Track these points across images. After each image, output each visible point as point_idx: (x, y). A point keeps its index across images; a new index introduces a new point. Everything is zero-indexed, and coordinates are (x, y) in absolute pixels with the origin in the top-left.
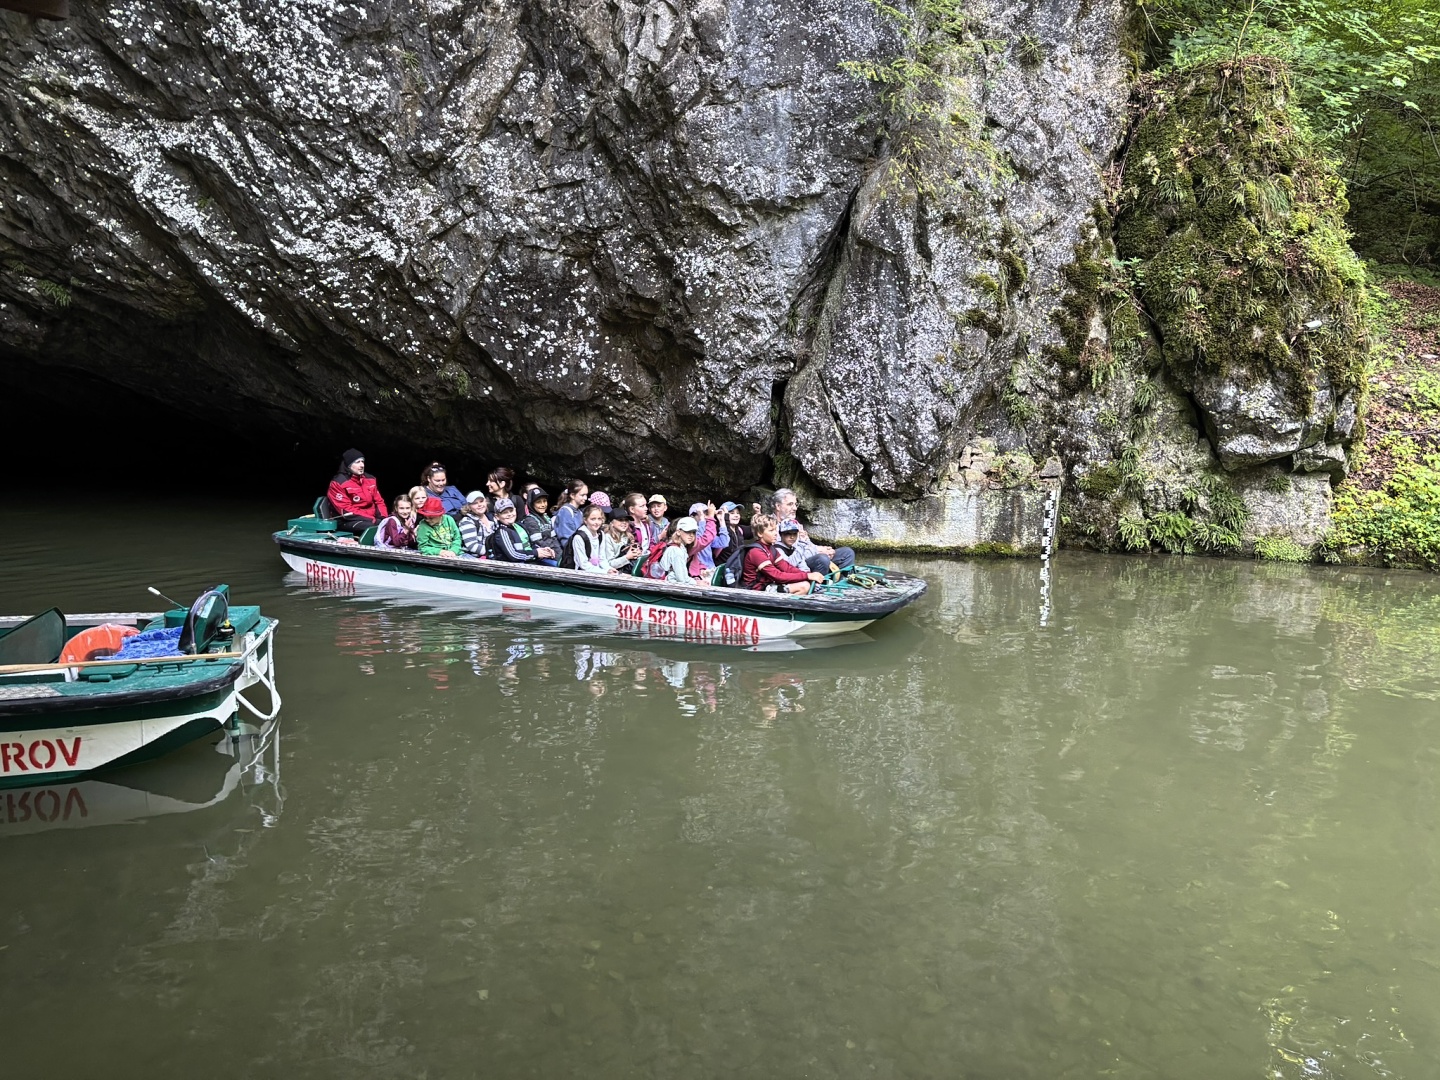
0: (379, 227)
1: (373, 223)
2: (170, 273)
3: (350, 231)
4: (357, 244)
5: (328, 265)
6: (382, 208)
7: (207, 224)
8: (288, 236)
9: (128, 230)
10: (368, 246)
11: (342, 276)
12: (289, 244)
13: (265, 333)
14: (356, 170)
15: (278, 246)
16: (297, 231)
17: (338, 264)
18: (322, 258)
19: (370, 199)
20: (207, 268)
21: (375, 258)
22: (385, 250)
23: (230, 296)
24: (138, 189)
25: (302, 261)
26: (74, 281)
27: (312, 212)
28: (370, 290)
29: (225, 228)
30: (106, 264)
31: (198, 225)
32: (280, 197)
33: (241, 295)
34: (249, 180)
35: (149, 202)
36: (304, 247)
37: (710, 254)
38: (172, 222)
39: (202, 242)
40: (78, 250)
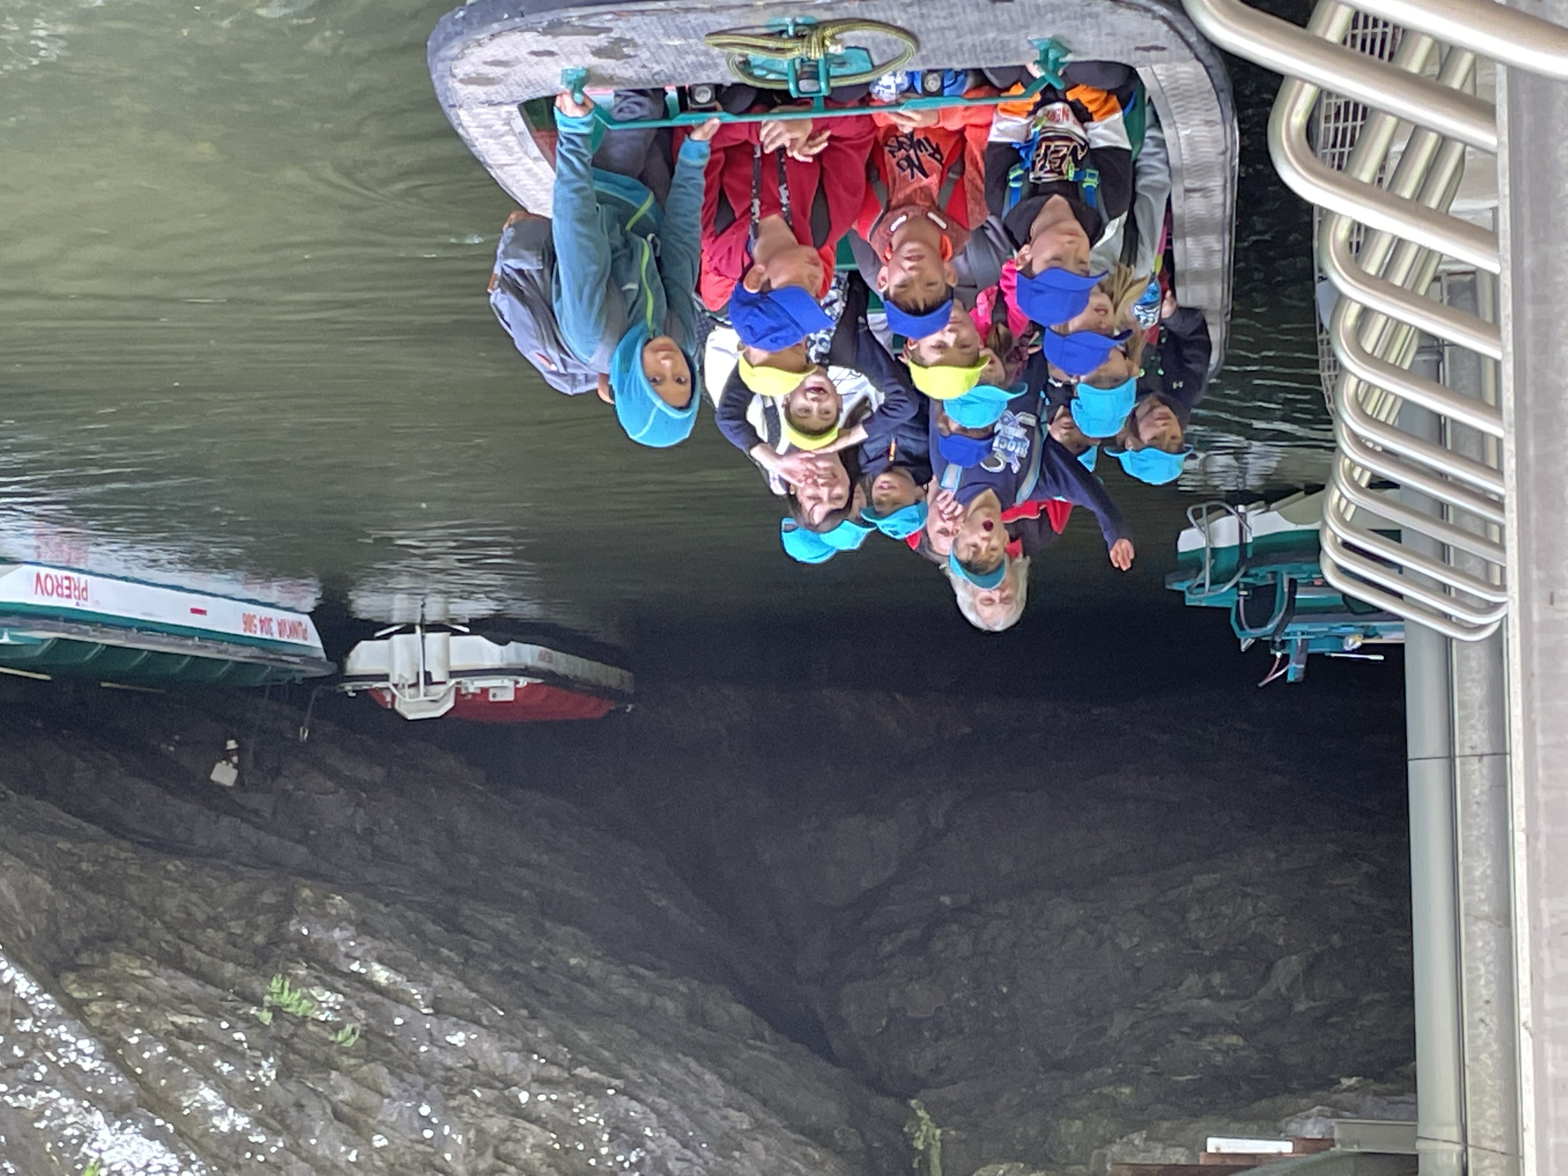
2: (134, 1040)
9: (206, 1113)
20: (83, 1052)
23: (45, 1003)
26: (266, 1017)
29: (55, 1134)
30: (228, 1051)
31: (105, 1134)
33: (27, 1006)
35: (178, 1163)
38: (152, 1134)
39: (96, 1101)
40: (268, 1071)
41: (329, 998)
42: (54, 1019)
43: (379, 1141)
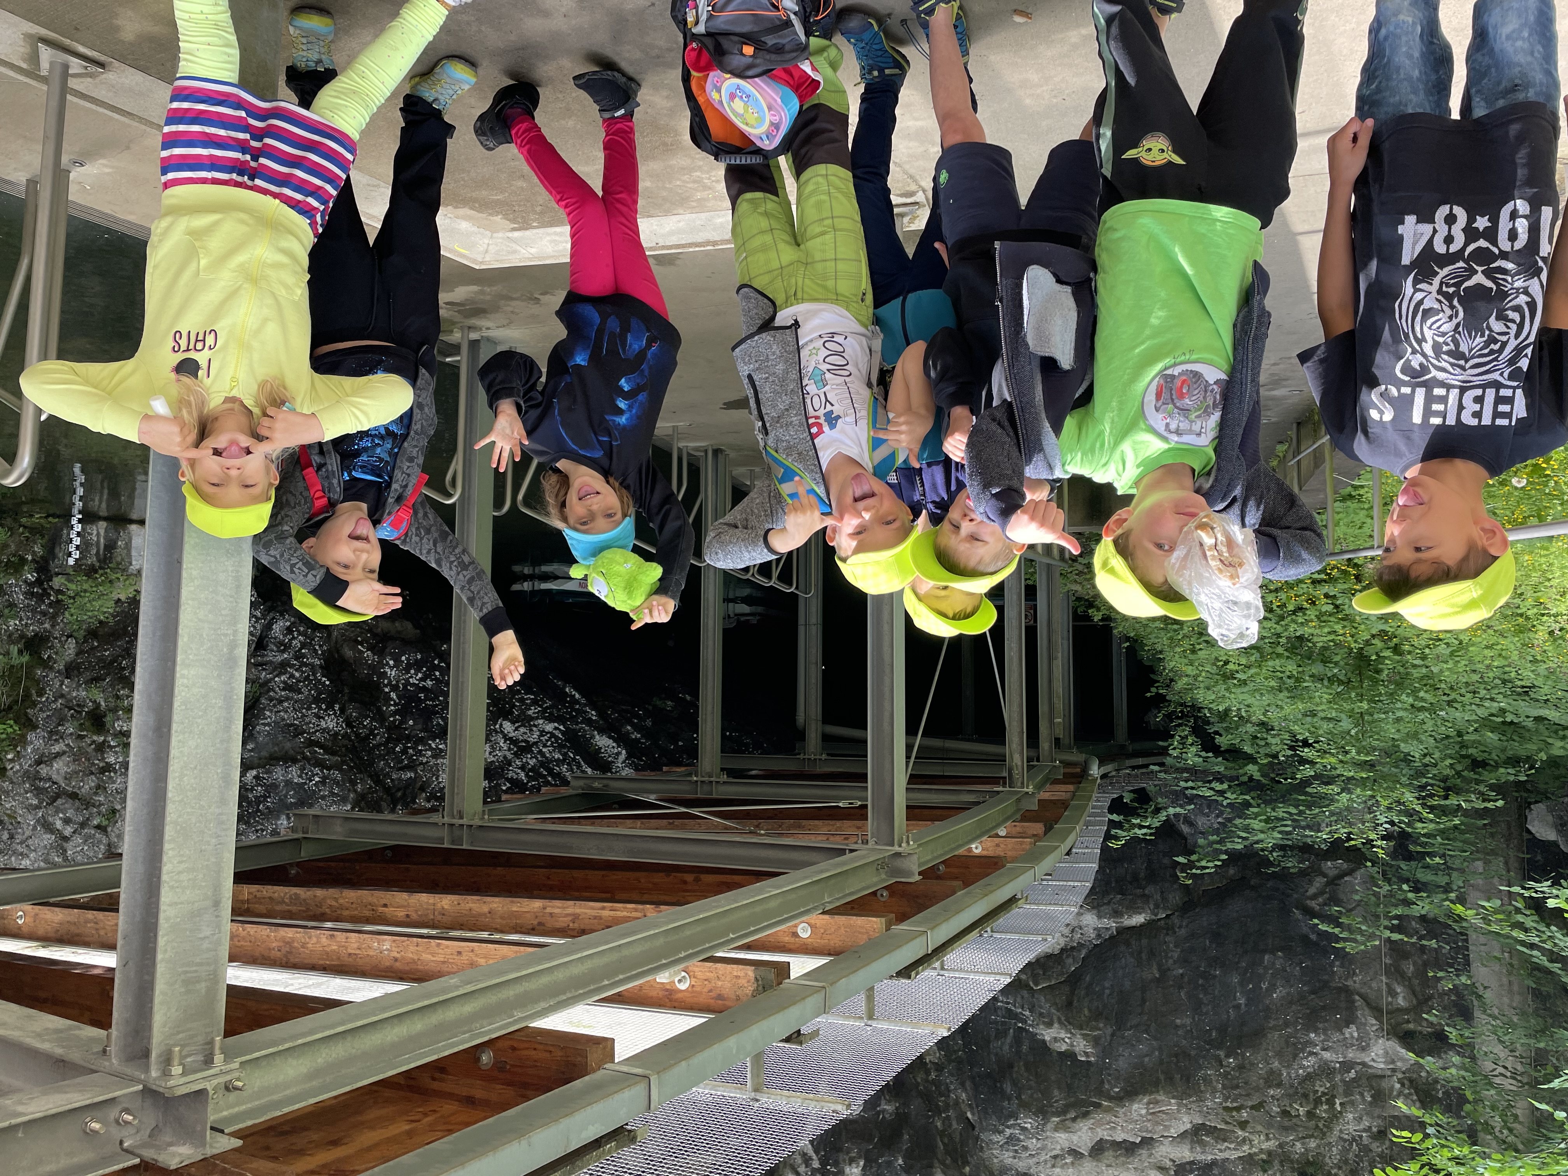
0: (511, 739)
1: (513, 741)
2: (610, 712)
3: (525, 737)
4: (522, 730)
5: (537, 718)
6: (509, 749)
7: (593, 737)
8: (557, 732)
9: (628, 733)
10: (516, 729)
11: (530, 712)
12: (556, 728)
13: (567, 681)
14: (523, 768)
15: (561, 727)
16: (552, 735)
17: (532, 719)
18: (541, 722)
19: (515, 754)
20: (593, 715)
21: (513, 723)
22: (508, 726)
23: (583, 701)
24: (624, 752)
25: (550, 720)
26: (650, 708)
27: (545, 746)
28: (514, 706)
29: (584, 736)
30: (638, 716)
31: (597, 737)
32: (560, 752)
33: (577, 702)
34: (574, 759)
35: (619, 746)
36: (549, 727)
37: (324, 729)
38: (610, 737)
39: (596, 729)
40: (649, 723)
41: (669, 703)
42: (585, 705)
43: (680, 743)
